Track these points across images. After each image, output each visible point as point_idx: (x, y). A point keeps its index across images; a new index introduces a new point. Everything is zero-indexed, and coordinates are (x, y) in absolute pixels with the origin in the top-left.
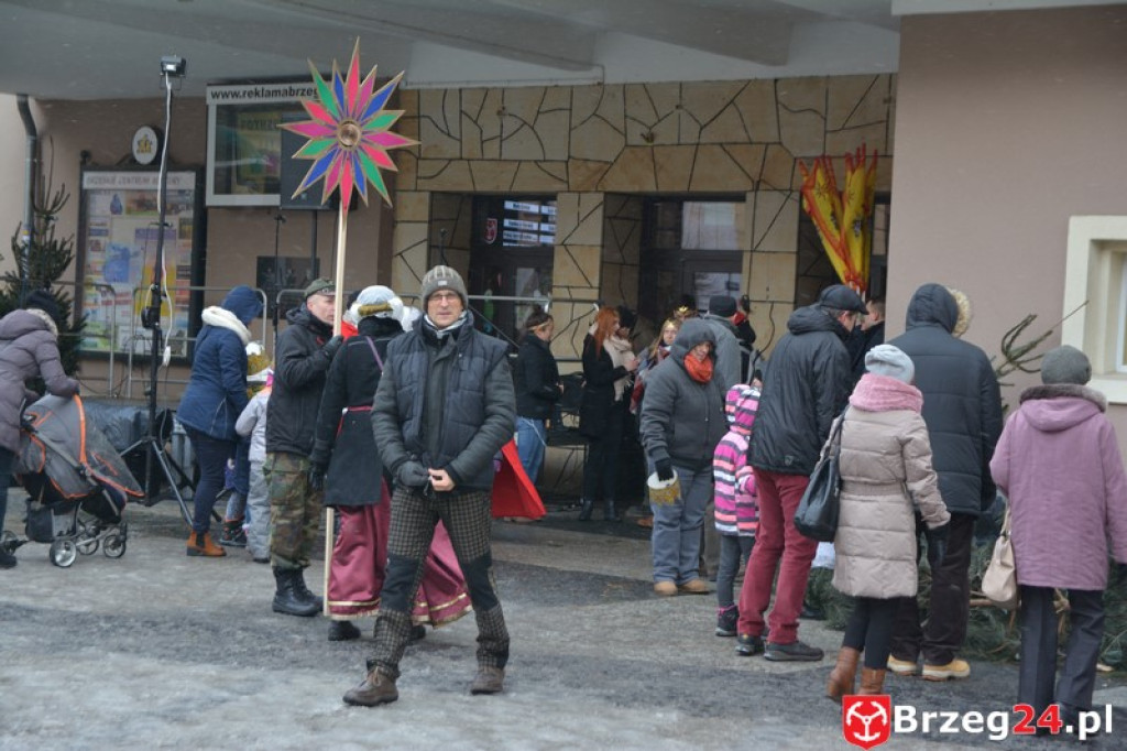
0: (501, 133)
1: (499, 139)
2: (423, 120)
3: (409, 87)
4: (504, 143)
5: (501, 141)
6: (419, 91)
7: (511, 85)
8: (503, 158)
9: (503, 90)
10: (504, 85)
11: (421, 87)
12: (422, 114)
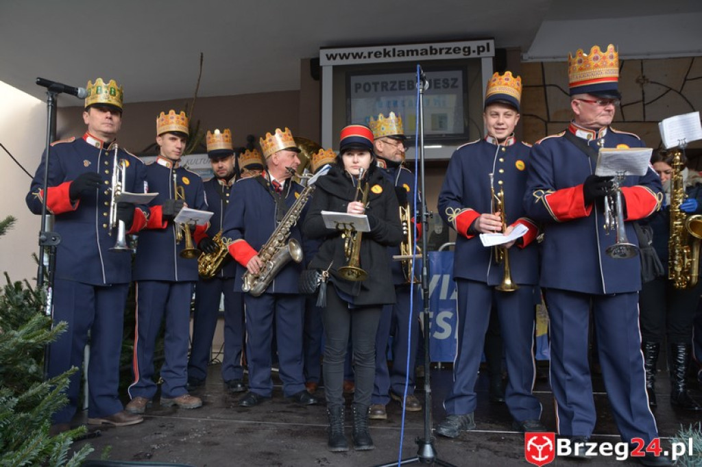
0: (644, 98)
1: (642, 103)
2: (548, 88)
3: (530, 61)
4: (646, 107)
5: (644, 105)
6: (542, 63)
7: (651, 57)
8: (647, 119)
9: (642, 61)
10: (642, 57)
11: (544, 60)
12: (547, 83)
